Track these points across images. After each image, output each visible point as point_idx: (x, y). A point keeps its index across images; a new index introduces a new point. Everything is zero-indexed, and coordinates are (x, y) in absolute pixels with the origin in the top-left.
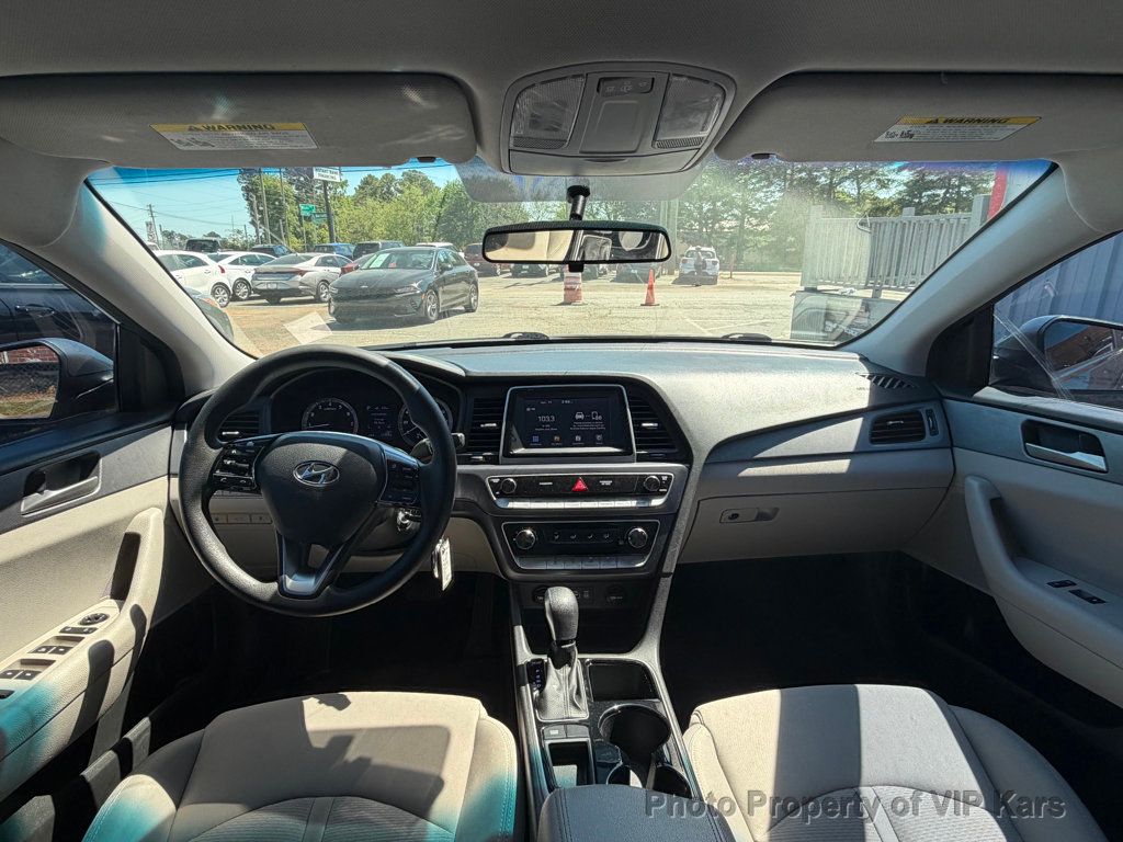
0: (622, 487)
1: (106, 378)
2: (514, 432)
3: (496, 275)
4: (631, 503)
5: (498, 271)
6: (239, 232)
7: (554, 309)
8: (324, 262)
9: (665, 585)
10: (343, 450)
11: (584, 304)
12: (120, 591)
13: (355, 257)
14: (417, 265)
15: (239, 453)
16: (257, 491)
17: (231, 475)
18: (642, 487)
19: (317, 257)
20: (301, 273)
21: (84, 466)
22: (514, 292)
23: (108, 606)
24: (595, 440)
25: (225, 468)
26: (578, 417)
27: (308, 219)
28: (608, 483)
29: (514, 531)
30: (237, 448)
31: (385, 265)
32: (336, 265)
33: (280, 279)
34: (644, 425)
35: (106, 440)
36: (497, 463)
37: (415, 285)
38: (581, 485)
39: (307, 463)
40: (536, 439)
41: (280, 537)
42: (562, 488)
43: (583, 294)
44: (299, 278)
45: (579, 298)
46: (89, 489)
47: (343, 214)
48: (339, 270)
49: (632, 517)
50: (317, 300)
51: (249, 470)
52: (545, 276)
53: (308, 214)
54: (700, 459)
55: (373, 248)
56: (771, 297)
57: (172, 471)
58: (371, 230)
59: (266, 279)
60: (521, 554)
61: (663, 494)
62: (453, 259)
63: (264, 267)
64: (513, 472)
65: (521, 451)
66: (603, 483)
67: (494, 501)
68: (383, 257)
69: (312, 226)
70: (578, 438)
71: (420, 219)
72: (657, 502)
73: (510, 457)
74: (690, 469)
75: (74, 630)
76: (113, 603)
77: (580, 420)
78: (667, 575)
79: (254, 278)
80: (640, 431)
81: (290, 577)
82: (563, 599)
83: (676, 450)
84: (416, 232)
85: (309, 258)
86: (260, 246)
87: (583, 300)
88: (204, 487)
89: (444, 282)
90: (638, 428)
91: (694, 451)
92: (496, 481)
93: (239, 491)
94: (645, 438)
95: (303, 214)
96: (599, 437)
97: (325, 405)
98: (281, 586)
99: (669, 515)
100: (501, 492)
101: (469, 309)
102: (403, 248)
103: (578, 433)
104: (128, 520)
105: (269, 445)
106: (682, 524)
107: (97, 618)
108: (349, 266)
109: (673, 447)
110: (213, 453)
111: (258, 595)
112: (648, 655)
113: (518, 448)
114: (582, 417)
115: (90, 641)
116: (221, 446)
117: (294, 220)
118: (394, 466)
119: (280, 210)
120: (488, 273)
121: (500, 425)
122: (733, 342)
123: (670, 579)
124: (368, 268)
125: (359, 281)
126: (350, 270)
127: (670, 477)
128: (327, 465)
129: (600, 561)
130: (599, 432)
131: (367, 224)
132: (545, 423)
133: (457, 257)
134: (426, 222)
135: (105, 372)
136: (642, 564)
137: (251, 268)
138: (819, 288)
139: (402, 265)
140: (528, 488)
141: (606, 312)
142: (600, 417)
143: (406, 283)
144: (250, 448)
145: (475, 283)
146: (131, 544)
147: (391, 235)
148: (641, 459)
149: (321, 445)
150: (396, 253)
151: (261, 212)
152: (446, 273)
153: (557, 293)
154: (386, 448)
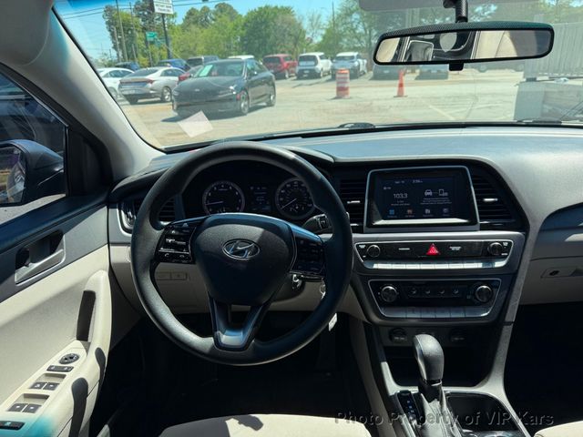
0: (468, 252)
1: (57, 169)
2: (375, 207)
3: (285, 78)
4: (479, 265)
5: (287, 76)
6: (106, 54)
7: (330, 103)
8: (166, 74)
9: (507, 332)
10: (261, 230)
11: (351, 98)
12: (83, 335)
13: (187, 68)
14: (232, 73)
15: (177, 233)
16: (193, 263)
17: (172, 251)
18: (486, 252)
19: (161, 70)
20: (151, 82)
21: (52, 242)
22: (298, 90)
23: (75, 346)
24: (443, 213)
25: (167, 245)
26: (427, 194)
27: (152, 43)
28: (458, 248)
29: (378, 286)
30: (176, 230)
31: (210, 74)
32: (173, 75)
33: (137, 87)
34: (487, 200)
35: (66, 220)
36: (362, 233)
37: (232, 88)
38: (434, 251)
39: (234, 241)
40: (392, 212)
41: (211, 299)
42: (418, 252)
43: (350, 91)
44: (150, 85)
45: (347, 94)
46: (58, 259)
47: (175, 37)
48: (176, 78)
49: (477, 276)
50: (163, 101)
51: (186, 247)
52: (320, 77)
53: (152, 39)
54: (535, 226)
55: (197, 62)
56: (498, 88)
57: (111, 241)
58: (195, 49)
59: (128, 87)
60: (383, 304)
61: (505, 257)
62: (257, 68)
63: (127, 78)
64: (377, 239)
65: (382, 222)
66: (453, 248)
67: (362, 264)
68: (208, 68)
69: (155, 47)
70: (427, 211)
71: (228, 39)
72: (499, 264)
73: (373, 228)
74: (527, 236)
75: (57, 369)
76: (79, 343)
77: (428, 196)
78: (509, 323)
79: (120, 87)
80: (482, 205)
81: (223, 333)
82: (428, 344)
83: (513, 221)
84: (226, 49)
85: (156, 71)
86: (121, 63)
87: (350, 95)
88: (151, 261)
89: (252, 85)
90: (480, 203)
91: (530, 222)
92: (363, 247)
93: (178, 262)
94: (487, 211)
95: (149, 39)
96: (445, 210)
97: (219, 187)
98: (217, 341)
99: (510, 274)
100: (368, 256)
101: (270, 104)
102: (219, 61)
103: (427, 207)
104: (85, 281)
105: (200, 227)
106: (520, 282)
107: (71, 358)
108: (183, 75)
109: (510, 218)
110: (158, 233)
111: (201, 348)
112: (494, 388)
113: (379, 219)
114: (430, 193)
115: (71, 378)
116: (162, 227)
117: (141, 43)
118: (302, 242)
119: (132, 37)
120: (280, 76)
121: (363, 201)
122: (528, 125)
123: (511, 327)
124: (198, 76)
125: (194, 86)
126: (185, 78)
127: (510, 243)
128: (249, 242)
129: (450, 312)
130: (445, 206)
131: (192, 45)
132: (399, 200)
133: (259, 66)
134: (233, 42)
135: (56, 165)
136: (486, 314)
137: (118, 80)
138: (538, 79)
139: (220, 73)
140: (389, 253)
141: (369, 103)
142: (446, 194)
143: (225, 87)
144: (185, 228)
145: (273, 85)
146: (89, 299)
147: (209, 52)
148: (483, 228)
149: (243, 226)
150: (217, 64)
151: (119, 40)
152: (253, 78)
153: (331, 89)
154: (293, 226)
